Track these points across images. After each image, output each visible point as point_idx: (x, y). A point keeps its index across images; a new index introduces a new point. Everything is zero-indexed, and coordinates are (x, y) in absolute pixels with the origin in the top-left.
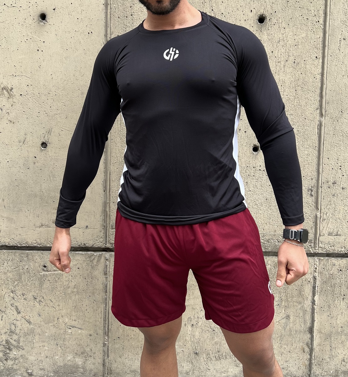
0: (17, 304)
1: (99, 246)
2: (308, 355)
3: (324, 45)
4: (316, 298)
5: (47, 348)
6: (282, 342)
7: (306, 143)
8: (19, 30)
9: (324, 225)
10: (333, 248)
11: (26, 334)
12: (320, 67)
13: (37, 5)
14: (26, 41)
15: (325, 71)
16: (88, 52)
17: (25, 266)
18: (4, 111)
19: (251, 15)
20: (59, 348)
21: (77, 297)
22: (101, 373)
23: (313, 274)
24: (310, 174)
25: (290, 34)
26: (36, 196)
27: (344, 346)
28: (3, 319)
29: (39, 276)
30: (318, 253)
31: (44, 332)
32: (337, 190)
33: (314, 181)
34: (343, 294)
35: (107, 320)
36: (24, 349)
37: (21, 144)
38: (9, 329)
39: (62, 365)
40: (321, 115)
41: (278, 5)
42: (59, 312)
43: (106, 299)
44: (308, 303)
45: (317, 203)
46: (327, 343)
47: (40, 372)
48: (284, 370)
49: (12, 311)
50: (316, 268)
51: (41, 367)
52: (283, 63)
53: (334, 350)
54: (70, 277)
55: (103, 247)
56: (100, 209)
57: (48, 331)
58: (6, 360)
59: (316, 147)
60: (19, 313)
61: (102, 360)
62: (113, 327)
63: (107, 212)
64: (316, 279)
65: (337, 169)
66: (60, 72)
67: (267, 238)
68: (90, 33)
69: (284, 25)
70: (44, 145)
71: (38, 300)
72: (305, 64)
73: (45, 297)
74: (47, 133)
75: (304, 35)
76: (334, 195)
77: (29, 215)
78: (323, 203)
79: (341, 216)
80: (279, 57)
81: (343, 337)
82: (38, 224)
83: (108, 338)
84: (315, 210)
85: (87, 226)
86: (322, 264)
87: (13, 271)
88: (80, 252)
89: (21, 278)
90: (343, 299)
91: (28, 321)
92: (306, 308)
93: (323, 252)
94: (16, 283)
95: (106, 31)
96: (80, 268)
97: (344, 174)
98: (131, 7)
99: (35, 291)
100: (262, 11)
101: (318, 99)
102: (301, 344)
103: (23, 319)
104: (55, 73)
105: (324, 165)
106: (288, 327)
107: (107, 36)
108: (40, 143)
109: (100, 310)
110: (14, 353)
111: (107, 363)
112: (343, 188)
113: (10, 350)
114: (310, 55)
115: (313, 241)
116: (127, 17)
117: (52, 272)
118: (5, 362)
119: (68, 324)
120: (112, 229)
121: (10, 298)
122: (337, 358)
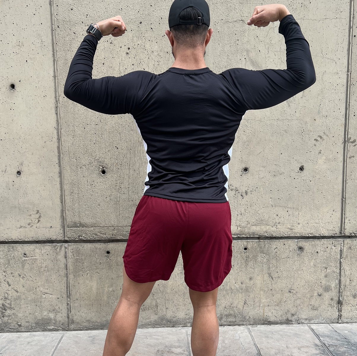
0: (8, 280)
1: (60, 239)
5: (30, 308)
6: (185, 297)
11: (15, 300)
13: (8, 79)
14: (2, 103)
16: (44, 109)
17: (12, 254)
20: (38, 308)
21: (48, 273)
22: (67, 323)
26: (15, 207)
27: (225, 298)
29: (22, 261)
31: (27, 298)
35: (68, 287)
36: (14, 309)
37: (4, 173)
38: (4, 296)
39: (40, 318)
42: (36, 284)
43: (67, 274)
47: (26, 324)
48: (187, 315)
49: (5, 285)
51: (27, 321)
54: (42, 260)
55: (63, 240)
56: (59, 214)
57: (30, 297)
58: (3, 317)
60: (10, 285)
61: (67, 314)
62: (73, 292)
63: (64, 216)
66: (26, 124)
68: (45, 96)
70: (19, 173)
71: (22, 277)
73: (26, 275)
74: (20, 165)
77: (12, 220)
81: (224, 292)
82: (19, 226)
83: (70, 300)
85: (51, 227)
87: (4, 258)
88: (48, 244)
89: (9, 263)
91: (16, 291)
94: (6, 266)
95: (56, 94)
96: (49, 254)
99: (19, 271)
103: (13, 289)
104: (23, 124)
107: (56, 98)
108: (16, 172)
109: (63, 281)
110: (8, 312)
111: (70, 316)
113: (5, 310)
117: (30, 258)
118: (3, 318)
119: (43, 291)
120: (68, 227)
121: (3, 276)
122: (221, 306)
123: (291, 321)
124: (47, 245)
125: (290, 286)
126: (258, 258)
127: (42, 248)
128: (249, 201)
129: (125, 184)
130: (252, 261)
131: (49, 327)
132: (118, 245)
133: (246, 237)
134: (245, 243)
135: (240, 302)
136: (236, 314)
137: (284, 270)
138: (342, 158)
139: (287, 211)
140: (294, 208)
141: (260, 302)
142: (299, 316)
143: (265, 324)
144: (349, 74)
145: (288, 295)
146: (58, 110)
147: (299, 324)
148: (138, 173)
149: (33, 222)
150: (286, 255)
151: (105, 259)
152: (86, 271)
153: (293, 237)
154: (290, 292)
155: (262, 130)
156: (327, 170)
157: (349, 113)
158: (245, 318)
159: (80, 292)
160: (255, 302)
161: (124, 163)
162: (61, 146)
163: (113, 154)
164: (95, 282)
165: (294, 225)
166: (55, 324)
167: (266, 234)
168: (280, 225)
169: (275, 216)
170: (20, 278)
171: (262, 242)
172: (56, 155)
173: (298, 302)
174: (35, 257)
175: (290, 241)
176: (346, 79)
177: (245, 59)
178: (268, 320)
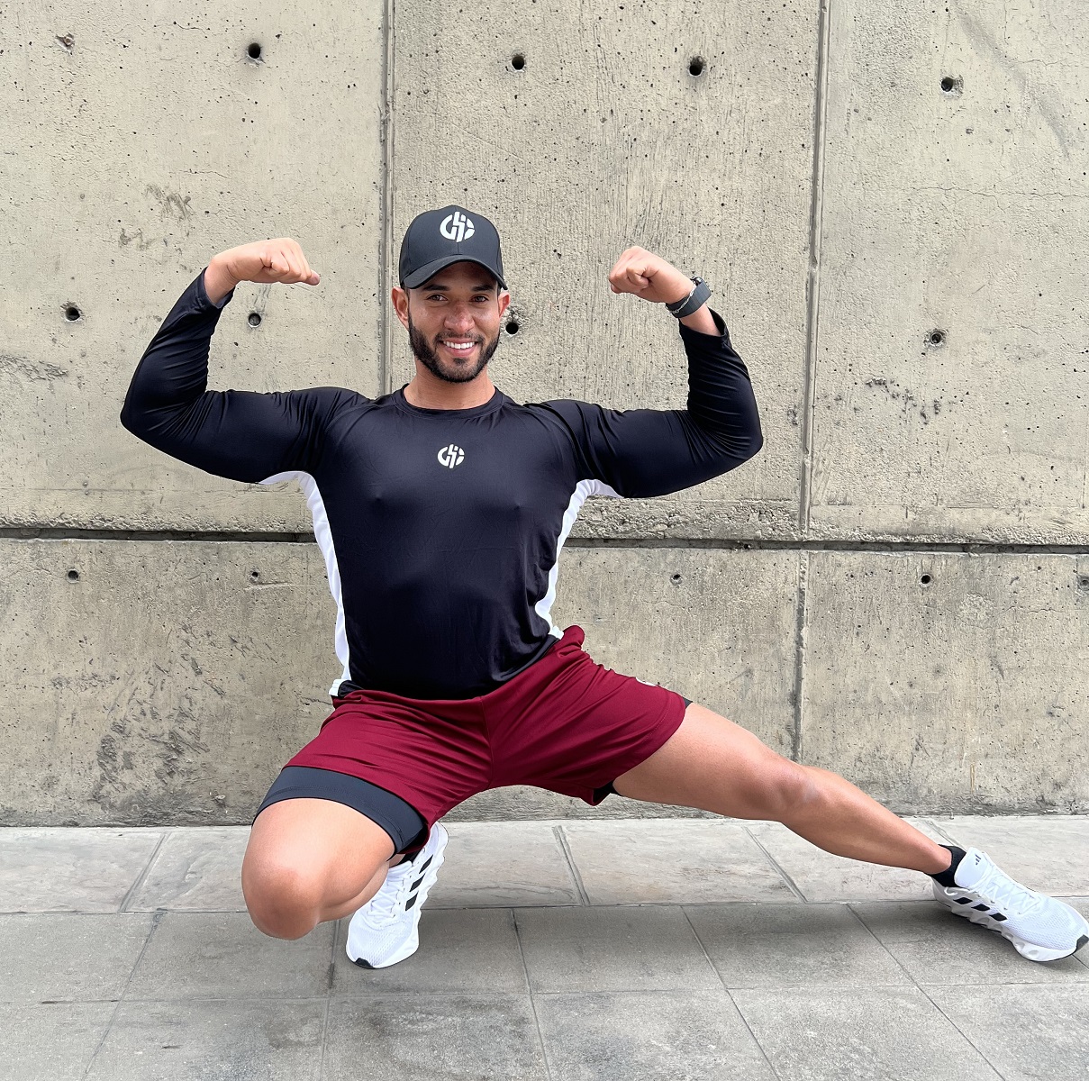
0: (196, 654)
2: (789, 749)
3: (817, 122)
4: (805, 632)
5: (258, 748)
7: (784, 318)
8: (204, 78)
9: (819, 483)
10: (836, 530)
11: (213, 719)
12: (810, 165)
13: (243, 27)
14: (218, 99)
15: (820, 174)
16: (347, 125)
17: (213, 573)
18: (171, 246)
19: (675, 57)
20: (284, 747)
21: (321, 637)
23: (797, 583)
24: (791, 381)
25: (752, 98)
27: (859, 729)
28: (164, 686)
29: (244, 595)
30: (809, 541)
31: (251, 713)
32: (844, 411)
33: (800, 394)
34: (856, 626)
36: (209, 750)
38: (177, 708)
40: (814, 261)
41: (728, 39)
42: (284, 669)
44: (788, 644)
45: (804, 438)
46: (827, 723)
47: (242, 799)
49: (184, 670)
50: (804, 572)
51: (246, 788)
52: (738, 156)
53: (840, 739)
54: (307, 595)
57: (260, 710)
58: (171, 774)
59: (803, 325)
60: (199, 673)
64: (803, 593)
65: (843, 371)
66: (289, 167)
67: (707, 510)
68: (352, 86)
69: (739, 79)
70: (255, 318)
71: (239, 645)
72: (782, 159)
73: (255, 639)
74: (262, 292)
75: (778, 101)
76: (838, 424)
78: (817, 440)
79: (851, 466)
80: (731, 143)
81: (858, 710)
84: (802, 454)
86: (816, 563)
87: (187, 585)
89: (203, 599)
90: (857, 634)
91: (218, 690)
92: (784, 654)
93: (817, 539)
94: (193, 610)
95: (385, 83)
97: (859, 381)
98: (435, 35)
99: (233, 627)
100: (697, 50)
101: (808, 228)
102: (776, 727)
103: (206, 685)
104: (278, 168)
105: (818, 362)
106: (749, 693)
107: (385, 94)
108: (247, 315)
110: (188, 759)
112: (855, 409)
113: (179, 753)
114: (790, 142)
115: (797, 517)
116: (427, 55)
117: (272, 586)
118: (168, 778)
119: (304, 694)
121: (180, 642)
122: (847, 754)
123: (1053, 805)
125: (1051, 697)
126: (961, 607)
127: (309, 556)
128: (942, 431)
129: (575, 366)
130: (943, 617)
133: (928, 544)
134: (926, 562)
135: (903, 744)
136: (889, 781)
137: (1037, 647)
139: (1052, 467)
140: (1070, 460)
141: (962, 743)
142: (1076, 790)
143: (975, 812)
145: (1044, 723)
146: (390, 130)
147: (1075, 813)
148: (617, 333)
150: (1044, 600)
153: (1065, 545)
154: (1051, 714)
155: (987, 222)
158: (916, 793)
160: (947, 745)
161: (577, 303)
162: (390, 240)
163: (545, 272)
165: (1070, 510)
167: (988, 537)
168: (1028, 508)
169: (1016, 481)
170: (234, 648)
171: (975, 558)
172: (372, 270)
173: (1074, 746)
174: (286, 584)
175: (1055, 560)
177: (947, 10)
178: (985, 802)
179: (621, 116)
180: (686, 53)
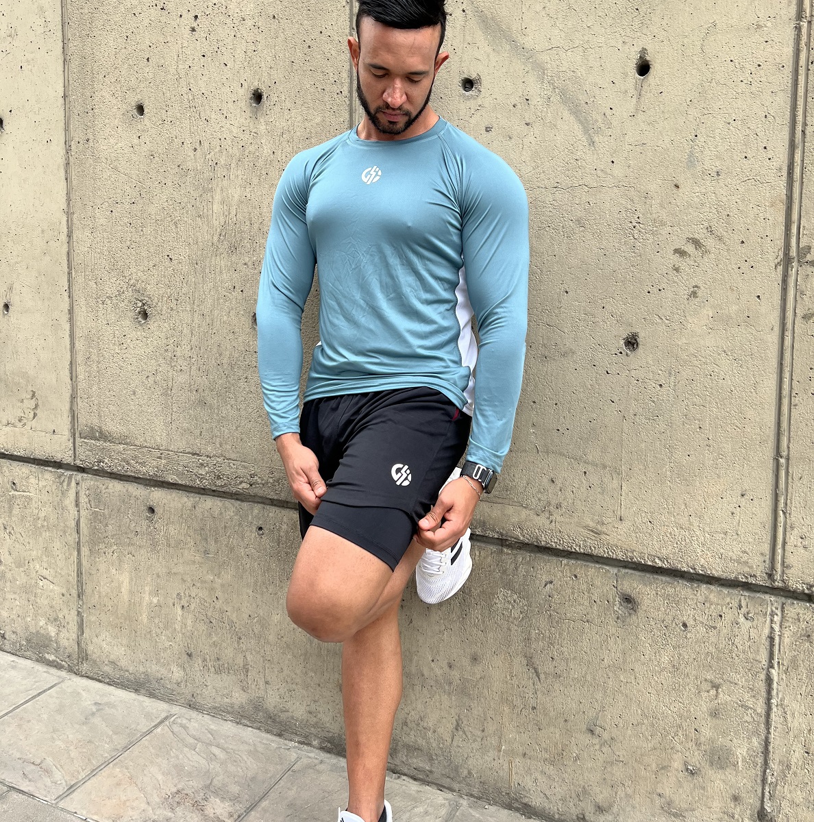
1: (68, 461)
5: (19, 603)
16: (47, 169)
19: (241, 91)
20: (31, 606)
21: (48, 533)
25: (298, 119)
31: (15, 579)
41: (279, 70)
42: (29, 552)
43: (78, 543)
47: (12, 637)
51: (14, 629)
54: (40, 502)
55: (73, 463)
57: (19, 578)
61: (76, 636)
62: (87, 587)
63: (74, 411)
66: (19, 202)
68: (49, 141)
69: (288, 104)
70: (6, 307)
71: (8, 531)
73: (15, 528)
74: (9, 290)
80: (284, 160)
82: (5, 421)
83: (83, 604)
85: (54, 431)
88: (50, 469)
96: (50, 491)
98: (91, 97)
99: (4, 518)
100: (256, 84)
104: (14, 203)
108: (3, 305)
109: (72, 558)
111: (82, 642)
116: (87, 113)
117: (22, 493)
119: (39, 572)
120: (81, 438)
124: (47, 470)
125: (591, 714)
126: (495, 601)
127: (40, 476)
129: (184, 347)
130: (479, 607)
131: (47, 656)
132: (169, 497)
138: (774, 318)
139: (585, 473)
144: (805, 25)
146: (69, 171)
148: (210, 322)
149: (26, 416)
150: (581, 610)
151: (145, 523)
152: (111, 546)
153: (602, 557)
154: (591, 731)
156: (719, 354)
157: (803, 161)
159: (99, 592)
160: (486, 733)
161: (183, 297)
162: (72, 251)
163: (162, 273)
164: (127, 574)
165: (606, 520)
166: (57, 651)
167: (519, 535)
168: (559, 511)
169: (545, 481)
170: (5, 534)
171: (508, 554)
172: (64, 272)
174: (28, 494)
175: (593, 571)
176: (791, 43)
177: (464, 11)
178: (524, 801)
179: (206, 145)
180: (249, 87)
